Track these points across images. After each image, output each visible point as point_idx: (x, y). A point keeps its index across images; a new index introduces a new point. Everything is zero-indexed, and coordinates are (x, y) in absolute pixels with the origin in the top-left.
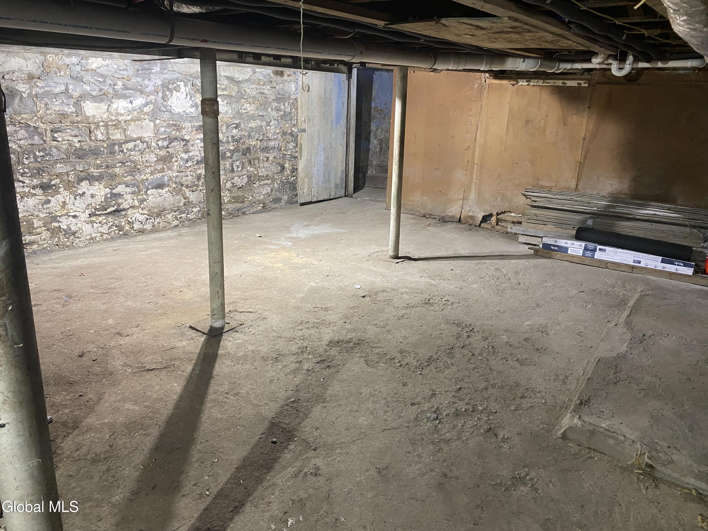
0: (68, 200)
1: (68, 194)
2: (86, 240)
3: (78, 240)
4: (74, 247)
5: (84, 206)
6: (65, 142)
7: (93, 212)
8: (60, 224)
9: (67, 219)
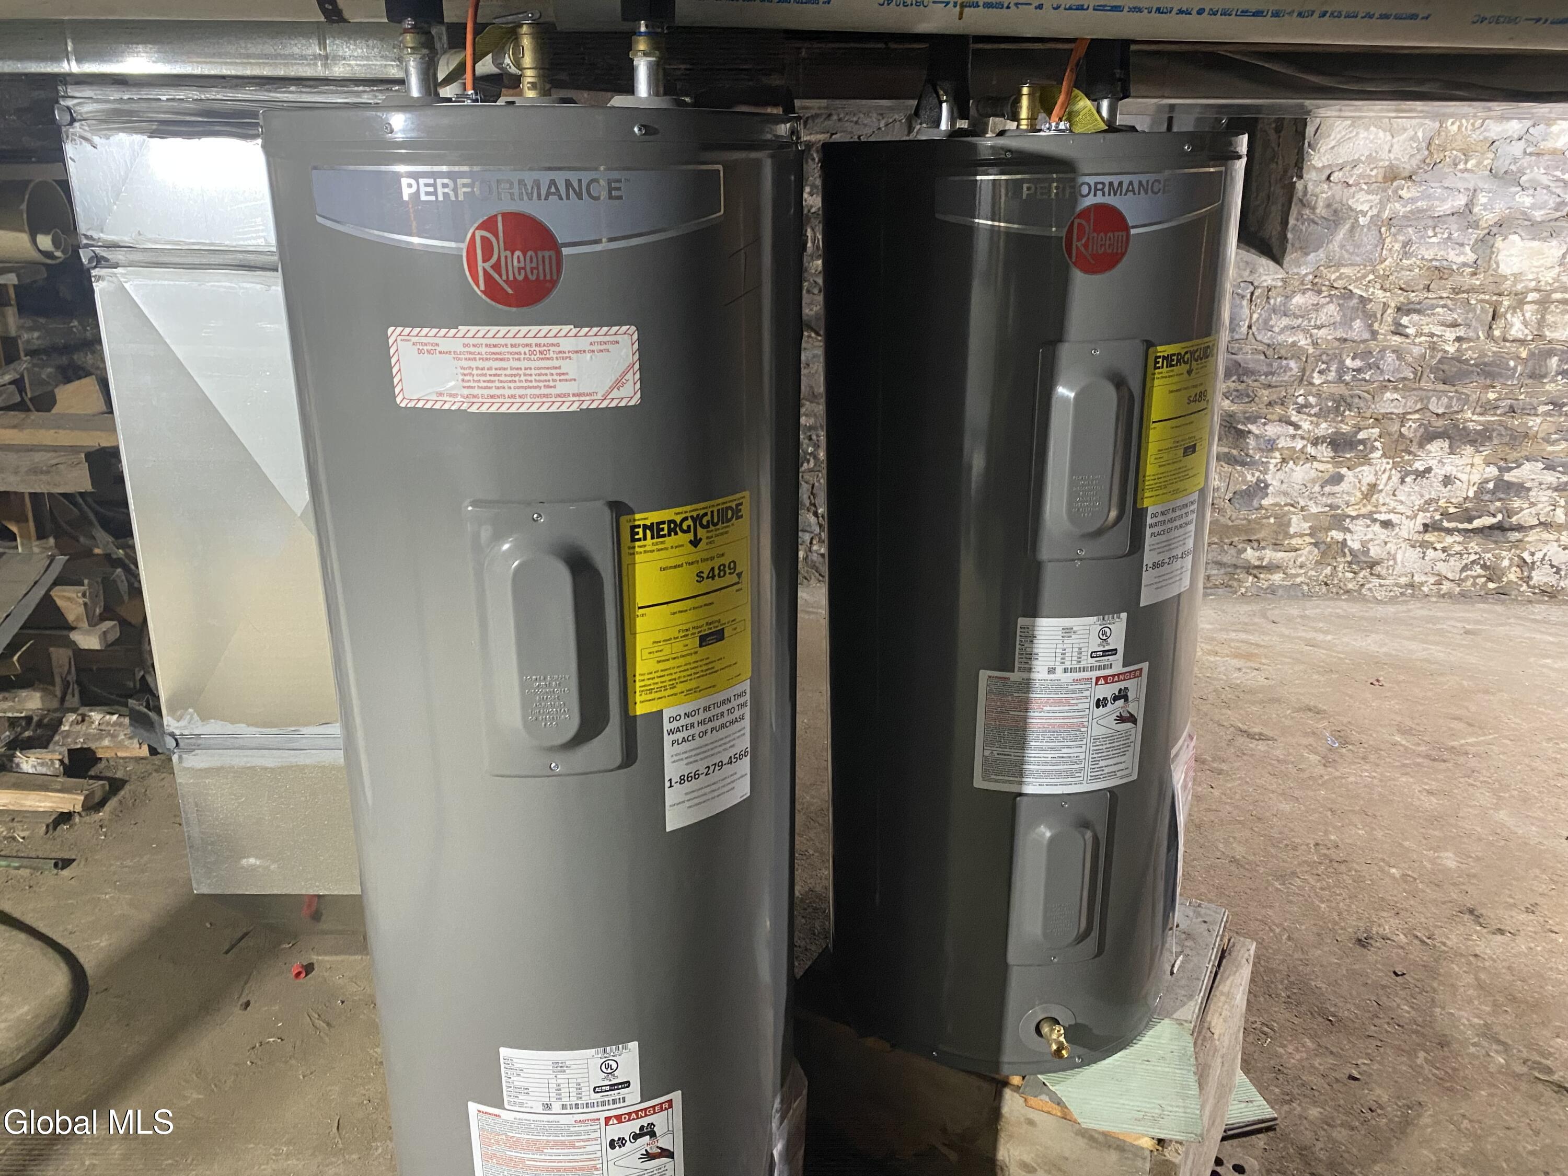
0: (1384, 481)
1: (1389, 467)
2: (1397, 585)
3: (1376, 581)
4: (1364, 599)
5: (1417, 503)
6: (1423, 338)
7: (1436, 521)
8: (1348, 536)
9: (1368, 526)
